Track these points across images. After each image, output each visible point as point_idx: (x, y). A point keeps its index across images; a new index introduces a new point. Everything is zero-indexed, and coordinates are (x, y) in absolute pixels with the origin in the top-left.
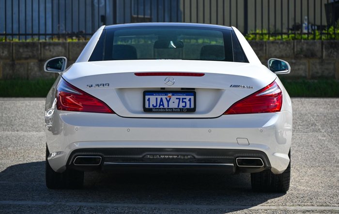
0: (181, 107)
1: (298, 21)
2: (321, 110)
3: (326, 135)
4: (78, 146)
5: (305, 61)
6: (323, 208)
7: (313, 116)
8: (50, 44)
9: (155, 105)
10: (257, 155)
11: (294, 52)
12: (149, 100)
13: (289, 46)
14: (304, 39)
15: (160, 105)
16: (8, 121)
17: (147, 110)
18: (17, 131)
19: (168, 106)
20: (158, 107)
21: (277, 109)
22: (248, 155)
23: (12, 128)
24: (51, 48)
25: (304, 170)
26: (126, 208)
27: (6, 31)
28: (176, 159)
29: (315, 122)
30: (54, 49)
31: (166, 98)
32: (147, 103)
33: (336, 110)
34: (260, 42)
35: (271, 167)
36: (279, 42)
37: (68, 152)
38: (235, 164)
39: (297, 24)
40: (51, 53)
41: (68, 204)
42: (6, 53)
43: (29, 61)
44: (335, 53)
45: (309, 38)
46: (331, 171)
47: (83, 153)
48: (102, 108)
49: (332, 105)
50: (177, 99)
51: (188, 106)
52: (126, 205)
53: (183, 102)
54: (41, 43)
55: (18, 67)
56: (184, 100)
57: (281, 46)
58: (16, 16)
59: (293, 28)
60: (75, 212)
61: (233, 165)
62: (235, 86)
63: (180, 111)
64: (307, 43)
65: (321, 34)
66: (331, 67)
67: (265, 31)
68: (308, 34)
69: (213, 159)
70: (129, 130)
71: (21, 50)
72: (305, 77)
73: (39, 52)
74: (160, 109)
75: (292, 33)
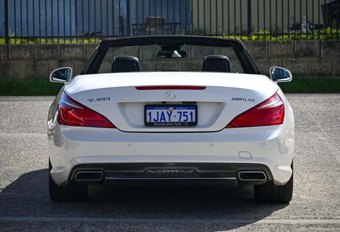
0: (182, 120)
1: (298, 20)
2: (321, 107)
3: (326, 135)
4: (80, 161)
5: (304, 59)
6: (326, 221)
7: (313, 114)
8: (69, 46)
9: (156, 119)
10: (260, 169)
11: (294, 51)
12: (150, 114)
13: (290, 45)
14: (303, 39)
15: (161, 119)
16: (26, 121)
17: (148, 124)
18: (33, 133)
19: (170, 120)
20: (159, 121)
21: (279, 122)
22: (250, 168)
23: (28, 129)
24: (70, 49)
25: (306, 175)
26: (128, 224)
27: (28, 34)
28: (178, 173)
29: (315, 120)
30: (72, 50)
31: (167, 112)
32: (148, 117)
33: (335, 108)
34: (262, 42)
35: (274, 180)
36: (281, 42)
37: (69, 167)
38: (237, 177)
39: (296, 23)
40: (70, 55)
41: (69, 220)
42: (28, 54)
43: (49, 61)
44: (332, 52)
45: (308, 38)
46: (332, 177)
47: (84, 169)
48: (104, 122)
49: (330, 103)
50: (178, 112)
51: (189, 120)
52: (128, 220)
53: (184, 116)
54: (60, 45)
55: (39, 67)
56: (185, 114)
57: (282, 45)
58: (43, 18)
59: (293, 27)
60: (75, 229)
61: (235, 178)
62: (237, 99)
63: (182, 125)
64: (306, 43)
65: (319, 34)
66: (329, 64)
67: (267, 32)
68: (307, 34)
69: (215, 173)
70: (130, 145)
71: (42, 52)
72: (304, 74)
73: (59, 53)
74: (162, 123)
75: (292, 34)
